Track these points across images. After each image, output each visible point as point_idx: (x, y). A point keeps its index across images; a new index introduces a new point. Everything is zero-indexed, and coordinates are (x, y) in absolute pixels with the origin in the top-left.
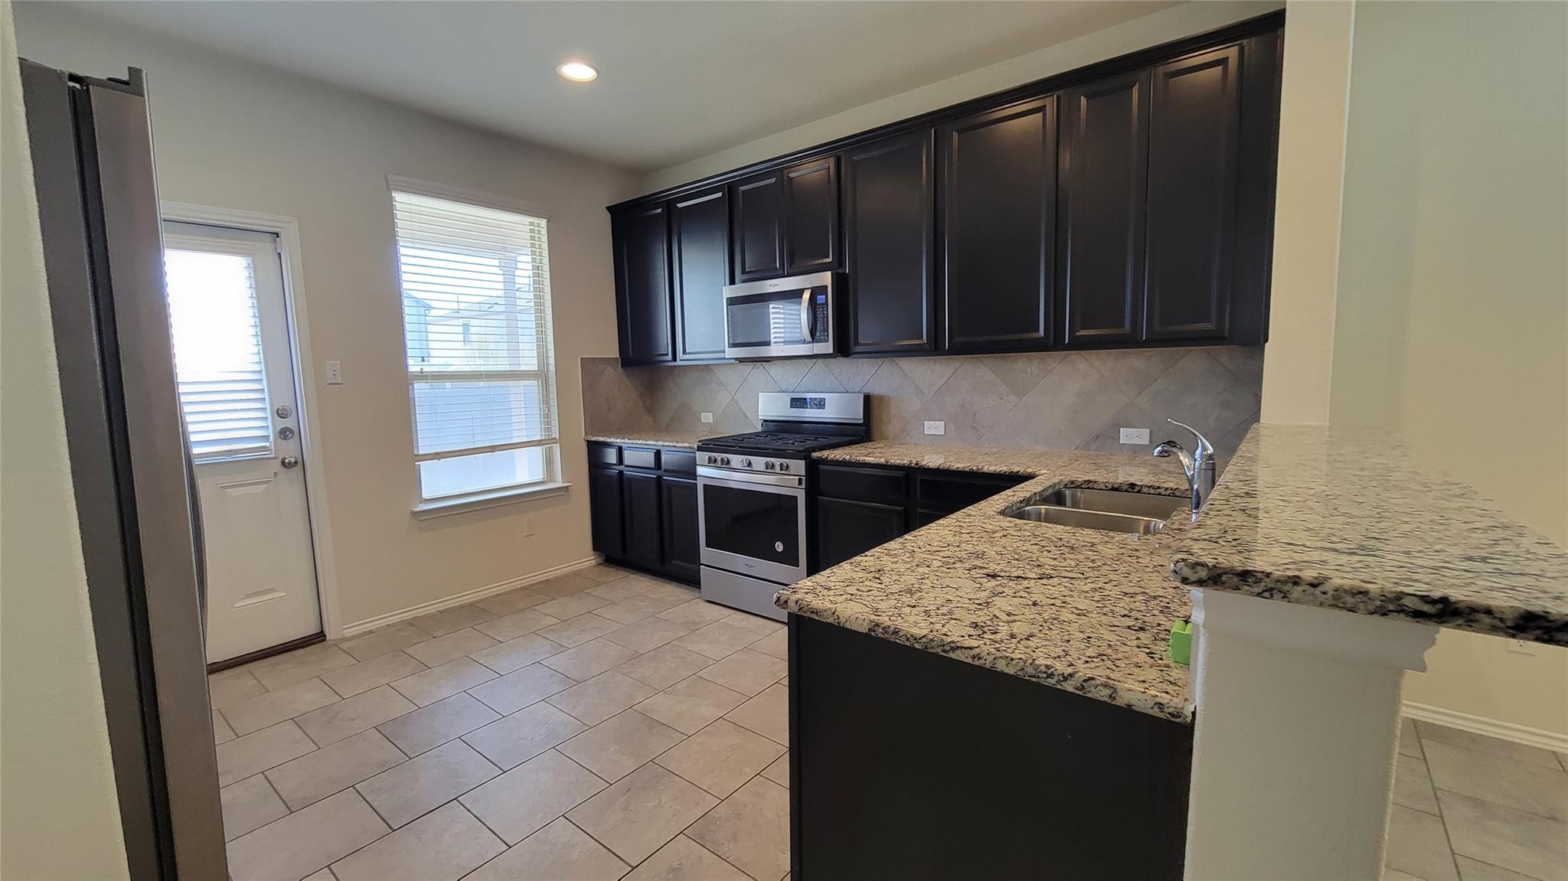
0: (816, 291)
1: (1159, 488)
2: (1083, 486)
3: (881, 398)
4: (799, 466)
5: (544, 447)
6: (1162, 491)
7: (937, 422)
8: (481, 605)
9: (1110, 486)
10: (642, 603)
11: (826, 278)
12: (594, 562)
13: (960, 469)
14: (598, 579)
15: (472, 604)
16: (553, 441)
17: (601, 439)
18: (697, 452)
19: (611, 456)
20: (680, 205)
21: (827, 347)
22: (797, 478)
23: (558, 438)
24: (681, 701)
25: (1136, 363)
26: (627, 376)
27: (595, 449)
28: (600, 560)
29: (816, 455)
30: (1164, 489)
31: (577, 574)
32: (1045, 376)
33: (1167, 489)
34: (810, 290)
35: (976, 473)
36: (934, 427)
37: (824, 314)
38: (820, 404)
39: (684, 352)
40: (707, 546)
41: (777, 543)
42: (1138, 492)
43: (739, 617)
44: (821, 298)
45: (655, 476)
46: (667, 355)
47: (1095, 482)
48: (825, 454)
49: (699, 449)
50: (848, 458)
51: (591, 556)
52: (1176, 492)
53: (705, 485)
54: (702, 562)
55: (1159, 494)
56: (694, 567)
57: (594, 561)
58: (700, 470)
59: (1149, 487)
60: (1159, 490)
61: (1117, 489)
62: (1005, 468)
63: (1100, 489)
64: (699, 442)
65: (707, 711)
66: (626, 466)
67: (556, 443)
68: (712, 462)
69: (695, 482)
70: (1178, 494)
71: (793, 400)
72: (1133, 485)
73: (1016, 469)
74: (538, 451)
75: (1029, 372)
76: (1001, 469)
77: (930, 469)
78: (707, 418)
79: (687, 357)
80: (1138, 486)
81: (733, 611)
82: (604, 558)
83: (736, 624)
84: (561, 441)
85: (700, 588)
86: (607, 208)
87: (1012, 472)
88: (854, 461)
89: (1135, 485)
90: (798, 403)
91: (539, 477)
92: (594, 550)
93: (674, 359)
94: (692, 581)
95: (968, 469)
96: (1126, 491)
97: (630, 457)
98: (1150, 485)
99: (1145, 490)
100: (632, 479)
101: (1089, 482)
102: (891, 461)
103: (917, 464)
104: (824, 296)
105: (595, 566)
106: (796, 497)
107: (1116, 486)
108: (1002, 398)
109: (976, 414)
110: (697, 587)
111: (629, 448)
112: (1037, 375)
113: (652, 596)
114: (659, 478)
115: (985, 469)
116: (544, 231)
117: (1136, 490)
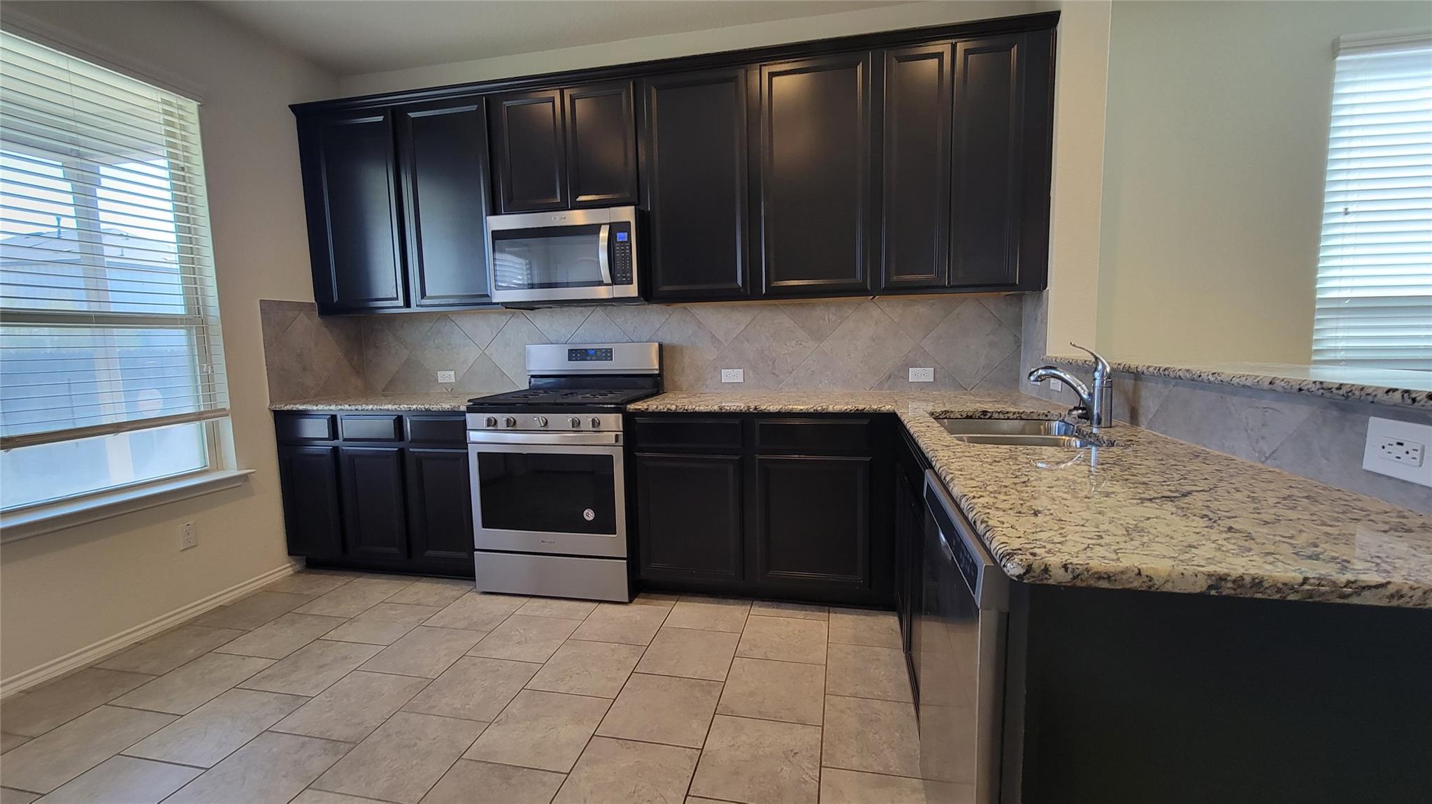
0: (615, 228)
1: (1007, 413)
2: (941, 417)
3: (673, 348)
4: (612, 422)
5: (204, 423)
6: (1011, 415)
7: (735, 370)
8: (110, 666)
9: (965, 415)
10: (393, 612)
11: (626, 214)
12: (290, 571)
13: (804, 411)
14: (308, 593)
15: (91, 667)
16: (222, 413)
17: (301, 407)
18: (467, 414)
19: (315, 429)
20: (412, 115)
21: (632, 290)
22: (614, 434)
23: (228, 407)
24: (527, 728)
25: (921, 310)
26: (327, 327)
27: (286, 423)
28: (298, 567)
29: (631, 407)
30: (1012, 414)
31: (269, 590)
32: (841, 322)
33: (1014, 413)
34: (608, 226)
35: (821, 413)
36: (732, 375)
37: (625, 253)
38: (607, 355)
39: (423, 295)
40: (484, 527)
41: (586, 511)
42: (989, 418)
43: (535, 604)
44: (621, 236)
45: (396, 449)
46: (397, 299)
47: (952, 412)
48: (641, 406)
49: (470, 410)
50: (673, 407)
51: (286, 564)
52: (1022, 415)
53: (479, 454)
54: (476, 548)
55: (1008, 419)
56: (464, 555)
57: (290, 569)
58: (473, 436)
59: (999, 413)
60: (1009, 415)
61: (971, 417)
62: (850, 407)
63: (956, 418)
64: (469, 401)
65: (570, 733)
66: (345, 440)
67: (227, 415)
68: (492, 424)
69: (465, 451)
70: (1024, 417)
71: (570, 351)
72: (985, 413)
73: (861, 407)
74: (191, 428)
75: (826, 318)
76: (846, 408)
77: (770, 413)
78: (446, 377)
79: (425, 302)
80: (990, 412)
81: (525, 600)
82: (305, 563)
83: (537, 613)
84: (235, 412)
85: (475, 580)
86: (289, 106)
87: (857, 410)
88: (681, 411)
89: (987, 412)
90: (575, 354)
91: (196, 465)
92: (290, 554)
93: (407, 303)
94: (463, 572)
95: (812, 410)
96: (979, 418)
97: (348, 428)
98: (999, 411)
99: (996, 416)
100: (353, 457)
101: (946, 412)
102: (726, 407)
103: (756, 409)
104: (626, 234)
105: (292, 575)
106: (612, 456)
107: (970, 414)
108: (801, 344)
109: (775, 361)
110: (471, 580)
111: (350, 416)
112: (834, 322)
113: (404, 600)
114: (401, 452)
115: (831, 409)
116: (194, 118)
117: (987, 417)
